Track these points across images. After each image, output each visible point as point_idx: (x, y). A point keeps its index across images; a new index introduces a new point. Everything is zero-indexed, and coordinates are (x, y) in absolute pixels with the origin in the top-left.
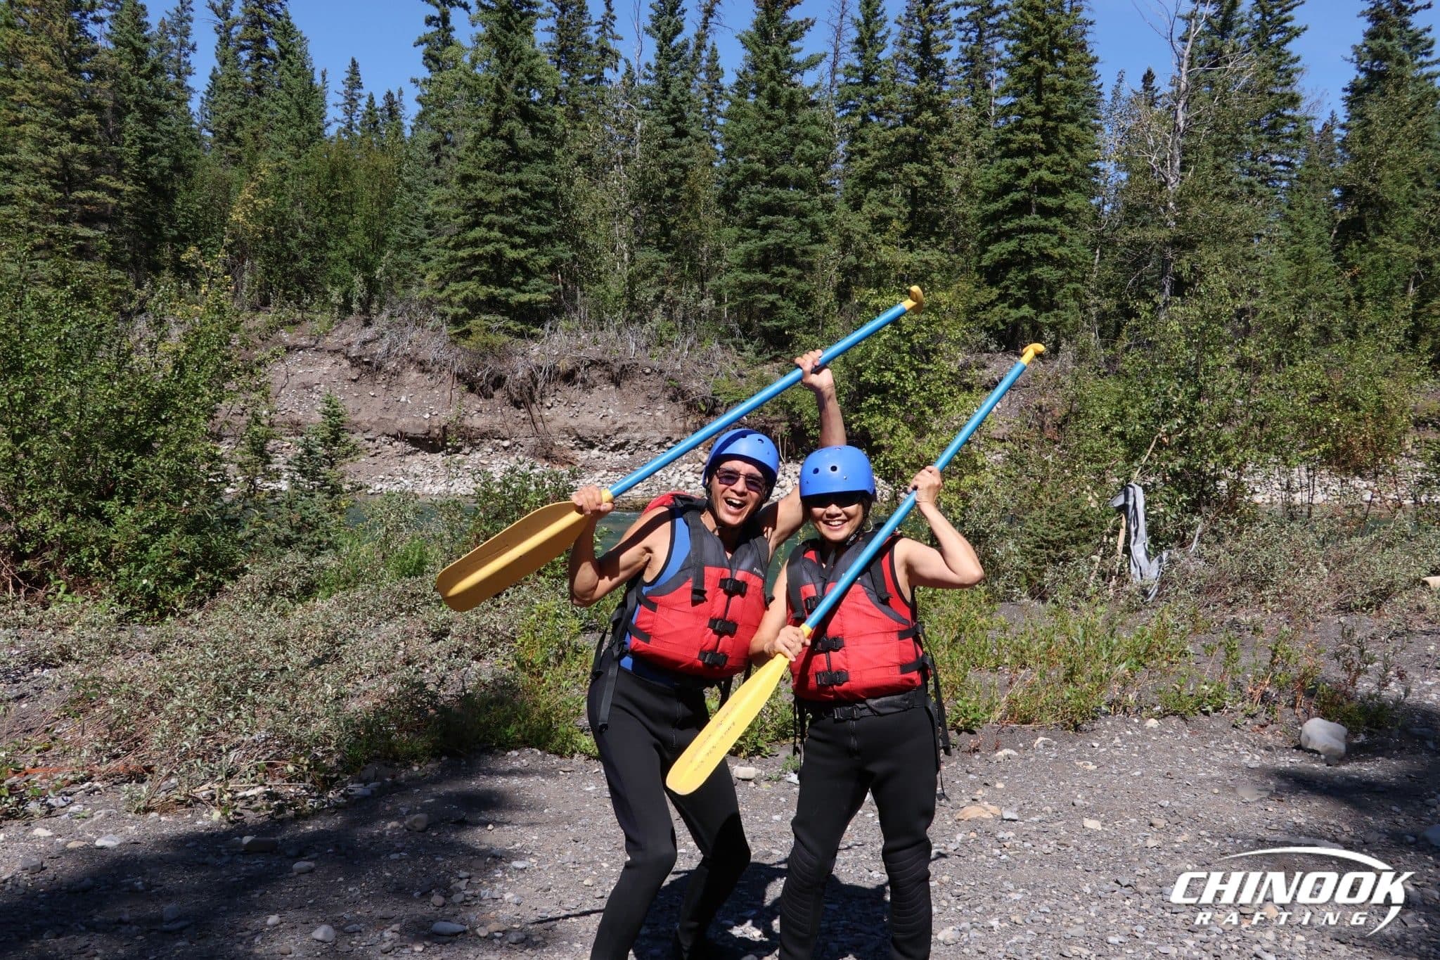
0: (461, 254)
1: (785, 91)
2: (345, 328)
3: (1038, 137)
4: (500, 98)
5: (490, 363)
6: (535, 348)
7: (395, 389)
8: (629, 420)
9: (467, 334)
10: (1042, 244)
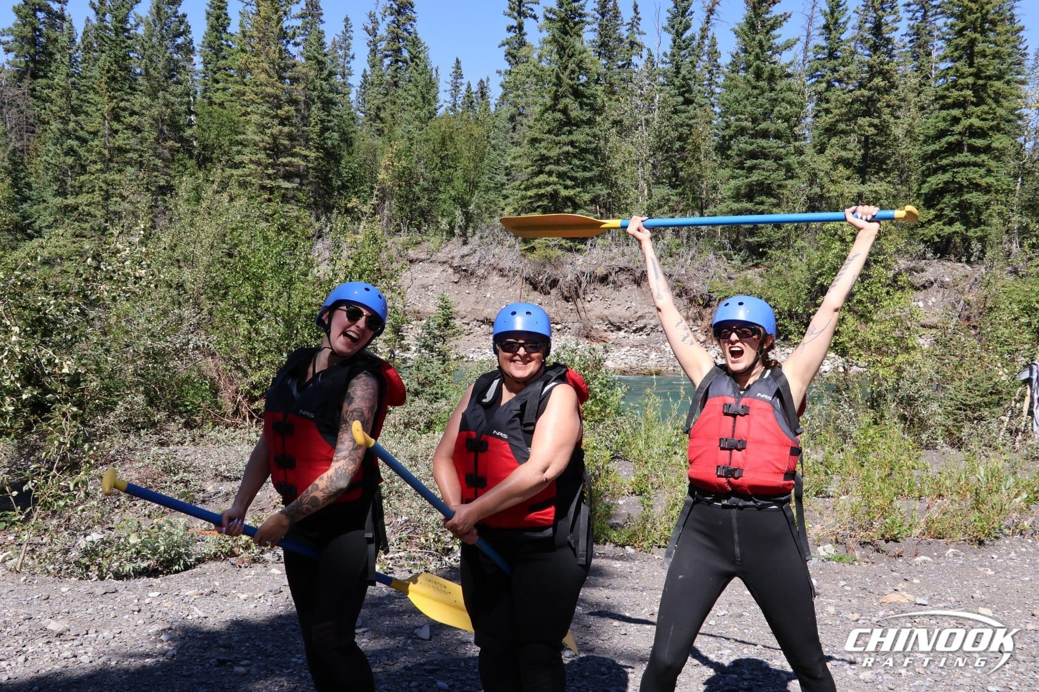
0: (530, 193)
1: (767, 67)
2: (450, 246)
3: (969, 92)
4: (559, 82)
5: (548, 270)
6: (580, 259)
7: (483, 288)
8: (647, 311)
9: (533, 249)
10: (971, 175)
